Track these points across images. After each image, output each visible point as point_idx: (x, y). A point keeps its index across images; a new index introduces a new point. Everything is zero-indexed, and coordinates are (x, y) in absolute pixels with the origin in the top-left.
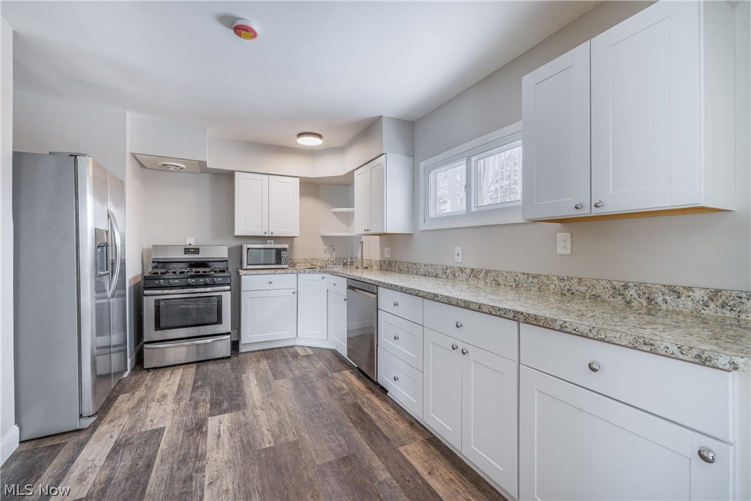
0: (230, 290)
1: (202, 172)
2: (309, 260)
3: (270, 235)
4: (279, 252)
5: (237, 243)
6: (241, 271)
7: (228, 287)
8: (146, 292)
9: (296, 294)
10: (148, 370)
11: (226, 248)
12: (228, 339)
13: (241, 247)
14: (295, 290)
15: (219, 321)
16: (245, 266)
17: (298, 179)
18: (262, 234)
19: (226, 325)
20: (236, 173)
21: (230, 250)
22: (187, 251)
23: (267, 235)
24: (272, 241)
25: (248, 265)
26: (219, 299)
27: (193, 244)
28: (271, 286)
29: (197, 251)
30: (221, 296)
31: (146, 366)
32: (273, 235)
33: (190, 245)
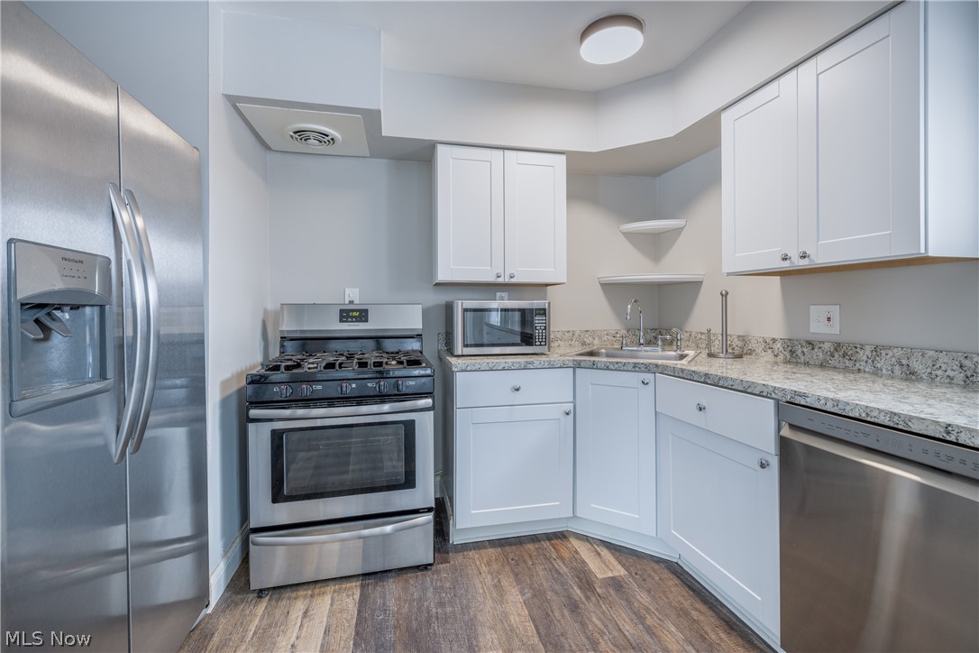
0: (432, 408)
1: (372, 156)
2: (577, 333)
3: (507, 280)
4: (526, 316)
5: (441, 298)
6: (453, 360)
7: (428, 402)
8: (254, 413)
9: (572, 415)
10: (261, 593)
11: (418, 309)
12: (428, 523)
13: (449, 308)
14: (569, 407)
15: (409, 482)
16: (459, 349)
17: (564, 158)
18: (491, 279)
19: (425, 491)
20: (440, 149)
21: (426, 313)
22: (345, 315)
23: (501, 280)
24: (505, 295)
25: (466, 346)
26: (409, 427)
27: (357, 302)
28: (518, 398)
29: (363, 315)
30: (413, 422)
31: (255, 585)
32: (513, 280)
33: (351, 302)
